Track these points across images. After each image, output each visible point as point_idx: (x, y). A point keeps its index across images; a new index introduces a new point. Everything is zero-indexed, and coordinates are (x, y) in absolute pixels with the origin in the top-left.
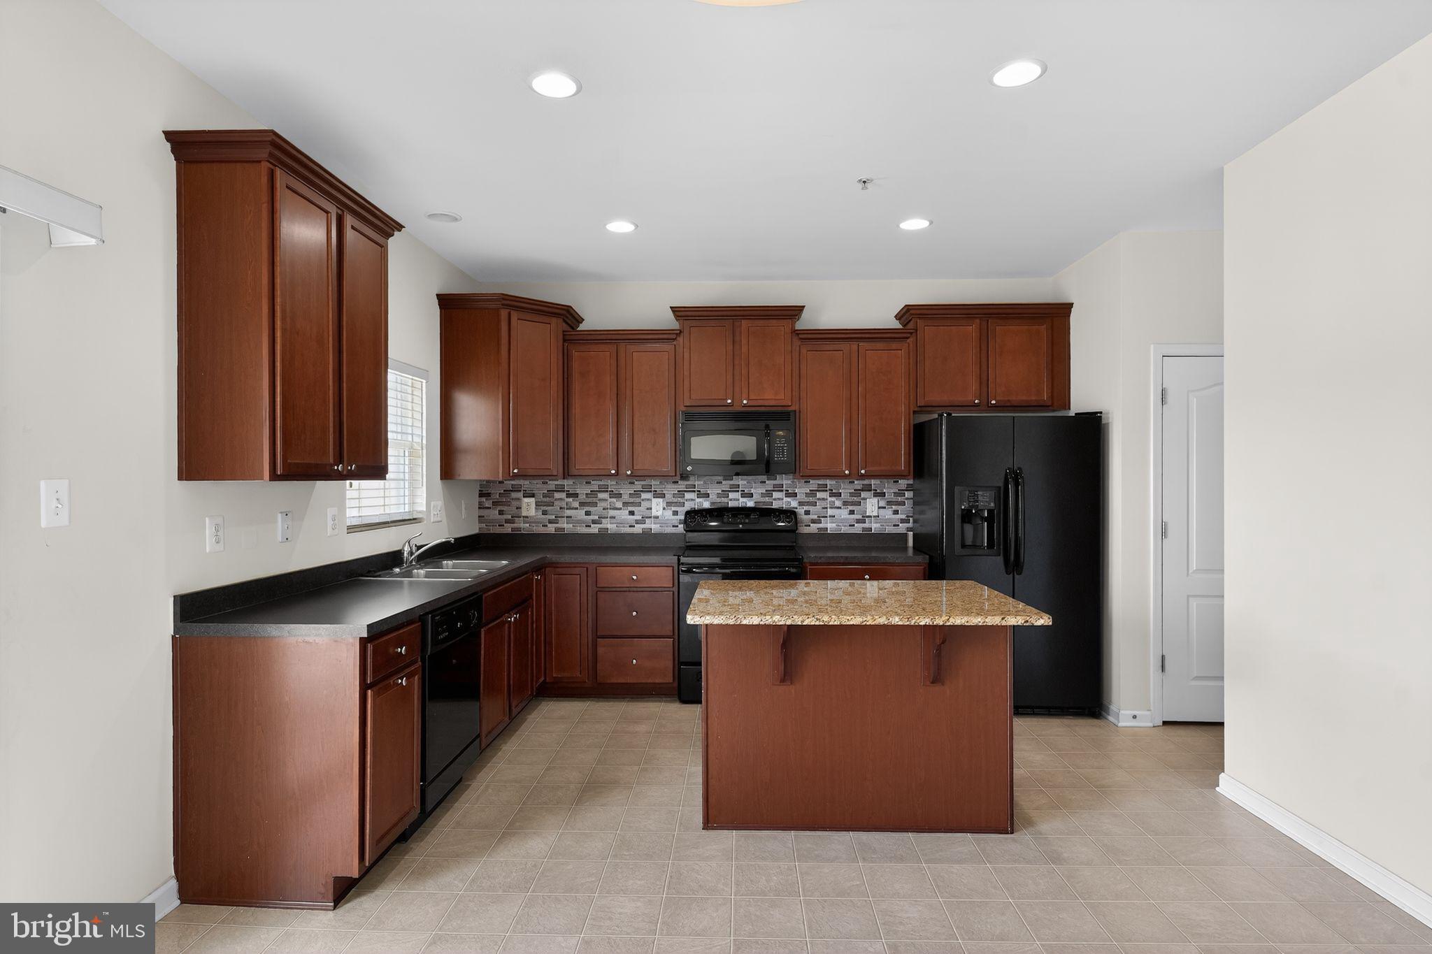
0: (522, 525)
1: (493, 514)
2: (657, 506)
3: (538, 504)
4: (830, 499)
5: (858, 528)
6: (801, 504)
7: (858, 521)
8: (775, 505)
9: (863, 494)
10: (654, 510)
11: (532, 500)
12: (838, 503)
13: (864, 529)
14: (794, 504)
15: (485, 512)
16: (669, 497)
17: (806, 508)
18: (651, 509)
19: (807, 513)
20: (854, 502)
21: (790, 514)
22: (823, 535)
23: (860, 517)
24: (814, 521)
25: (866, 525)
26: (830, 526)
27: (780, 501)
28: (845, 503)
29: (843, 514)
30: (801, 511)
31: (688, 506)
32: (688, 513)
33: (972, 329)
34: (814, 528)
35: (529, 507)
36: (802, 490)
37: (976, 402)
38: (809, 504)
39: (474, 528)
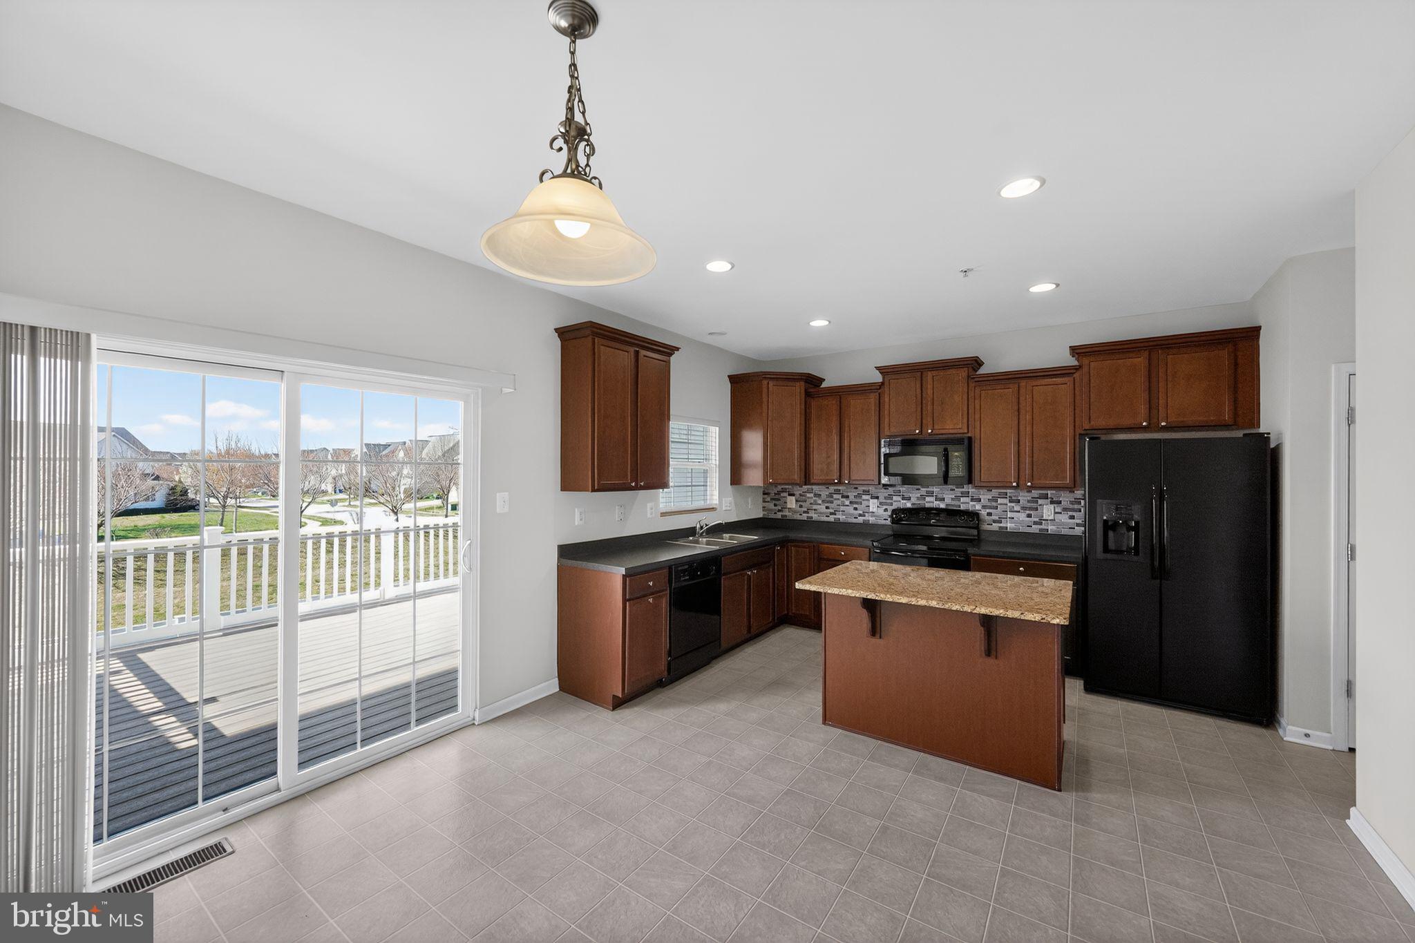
0: (787, 514)
1: (771, 506)
2: (873, 505)
3: (797, 501)
4: (1009, 504)
5: (1035, 529)
6: (984, 507)
7: (1035, 523)
8: (963, 507)
9: (1040, 502)
10: (871, 508)
11: (793, 498)
12: (1017, 508)
13: (1040, 530)
14: (978, 507)
15: (767, 504)
16: (882, 499)
17: (988, 511)
18: (869, 506)
19: (989, 514)
20: (1032, 507)
21: (974, 515)
22: (1003, 532)
23: (1037, 520)
24: (995, 521)
25: (1043, 527)
26: (1010, 526)
27: (966, 504)
28: (1024, 508)
29: (1022, 516)
30: (984, 513)
31: (895, 506)
32: (894, 511)
33: (1140, 361)
34: (995, 527)
35: (791, 502)
36: (985, 496)
37: (1144, 424)
38: (990, 507)
39: (758, 514)
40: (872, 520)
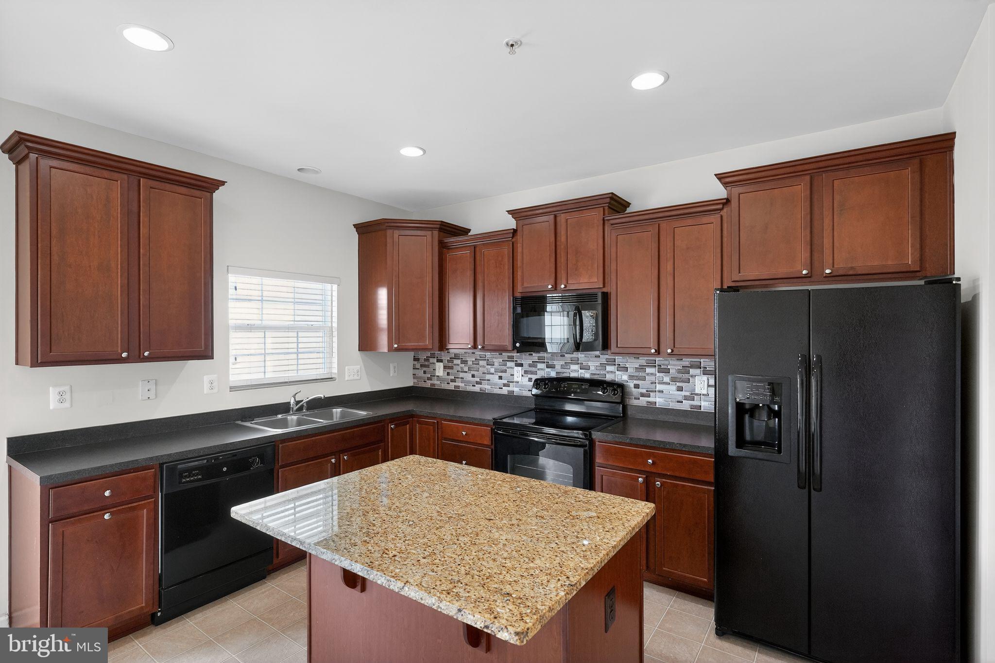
0: (435, 382)
1: (420, 373)
2: (518, 372)
3: (445, 367)
4: (658, 374)
5: (686, 406)
6: (631, 377)
7: (686, 398)
8: (609, 378)
9: (692, 371)
10: (515, 377)
11: (441, 365)
12: (667, 379)
13: (692, 406)
14: (625, 377)
15: (416, 372)
16: (526, 367)
17: (636, 382)
18: (513, 375)
19: (637, 386)
20: (683, 378)
21: (619, 387)
22: (651, 408)
23: (688, 394)
24: (643, 395)
25: (695, 403)
26: (659, 401)
27: (613, 374)
28: (674, 380)
29: (672, 389)
30: (631, 384)
31: (540, 374)
32: (536, 380)
33: (800, 189)
34: (643, 401)
35: (439, 370)
36: (632, 364)
37: (804, 272)
38: (639, 378)
39: (409, 382)
40: (516, 390)
